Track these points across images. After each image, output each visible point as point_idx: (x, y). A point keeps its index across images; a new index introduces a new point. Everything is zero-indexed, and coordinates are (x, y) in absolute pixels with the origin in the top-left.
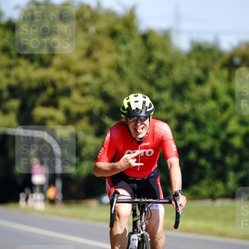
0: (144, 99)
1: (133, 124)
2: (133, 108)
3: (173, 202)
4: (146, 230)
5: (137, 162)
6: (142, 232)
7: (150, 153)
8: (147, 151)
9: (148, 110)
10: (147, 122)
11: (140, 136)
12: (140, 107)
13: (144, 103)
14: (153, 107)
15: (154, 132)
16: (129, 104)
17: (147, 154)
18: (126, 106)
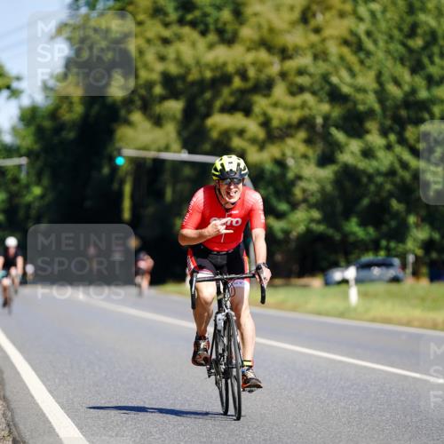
0: (239, 161)
1: (226, 186)
2: (227, 169)
3: (257, 276)
4: (231, 309)
5: (226, 229)
6: (226, 311)
7: (237, 222)
8: (234, 220)
9: (243, 172)
10: (240, 186)
11: (233, 200)
12: (235, 169)
13: (239, 165)
14: (247, 170)
15: (243, 200)
16: (222, 165)
17: (234, 224)
18: (219, 167)
